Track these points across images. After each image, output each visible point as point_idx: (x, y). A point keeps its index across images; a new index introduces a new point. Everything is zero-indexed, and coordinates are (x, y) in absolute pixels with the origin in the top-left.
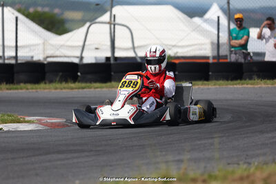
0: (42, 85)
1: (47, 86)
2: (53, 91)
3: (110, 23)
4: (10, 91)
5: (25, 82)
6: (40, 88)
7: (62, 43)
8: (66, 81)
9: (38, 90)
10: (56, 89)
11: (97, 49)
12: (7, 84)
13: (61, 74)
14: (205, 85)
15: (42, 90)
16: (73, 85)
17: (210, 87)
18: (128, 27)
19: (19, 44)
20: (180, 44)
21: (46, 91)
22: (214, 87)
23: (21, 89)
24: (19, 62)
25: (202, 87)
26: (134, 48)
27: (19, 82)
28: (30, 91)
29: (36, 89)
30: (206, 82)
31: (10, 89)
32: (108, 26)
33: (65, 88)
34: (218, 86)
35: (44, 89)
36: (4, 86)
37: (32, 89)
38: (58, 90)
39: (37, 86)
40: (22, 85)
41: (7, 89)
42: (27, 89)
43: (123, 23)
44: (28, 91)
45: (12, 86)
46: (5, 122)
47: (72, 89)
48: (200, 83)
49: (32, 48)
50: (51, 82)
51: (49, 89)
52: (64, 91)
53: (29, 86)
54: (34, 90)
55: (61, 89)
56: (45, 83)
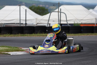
0: (33, 34)
1: (35, 35)
2: (37, 37)
3: (58, 12)
4: (21, 37)
5: (28, 33)
6: (32, 36)
7: (42, 19)
8: (42, 33)
9: (32, 37)
10: (38, 36)
11: (53, 21)
12: (21, 34)
13: (40, 30)
14: (92, 35)
15: (33, 36)
16: (44, 35)
17: (93, 35)
18: (65, 13)
19: (27, 19)
20: (84, 19)
21: (34, 37)
22: (95, 35)
23: (26, 36)
24: (27, 26)
25: (91, 35)
26: (67, 21)
27: (25, 33)
28: (29, 37)
29: (31, 36)
30: (92, 34)
31: (22, 36)
32: (58, 13)
33: (41, 36)
34: (96, 35)
35: (34, 36)
36: (20, 35)
37: (30, 36)
38: (39, 37)
39: (31, 35)
40: (26, 34)
41: (21, 36)
42: (28, 36)
43: (63, 12)
44: (28, 37)
45: (22, 35)
46: (12, 51)
47: (44, 36)
48: (90, 34)
49: (32, 20)
50: (37, 33)
51: (35, 36)
52: (41, 37)
53: (28, 35)
54: (30, 37)
55: (40, 36)
56: (35, 34)
